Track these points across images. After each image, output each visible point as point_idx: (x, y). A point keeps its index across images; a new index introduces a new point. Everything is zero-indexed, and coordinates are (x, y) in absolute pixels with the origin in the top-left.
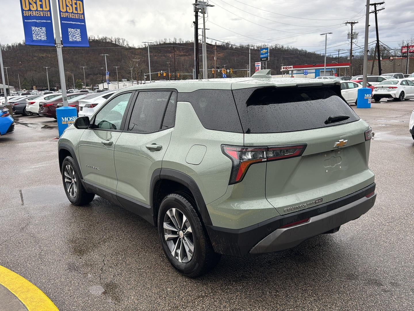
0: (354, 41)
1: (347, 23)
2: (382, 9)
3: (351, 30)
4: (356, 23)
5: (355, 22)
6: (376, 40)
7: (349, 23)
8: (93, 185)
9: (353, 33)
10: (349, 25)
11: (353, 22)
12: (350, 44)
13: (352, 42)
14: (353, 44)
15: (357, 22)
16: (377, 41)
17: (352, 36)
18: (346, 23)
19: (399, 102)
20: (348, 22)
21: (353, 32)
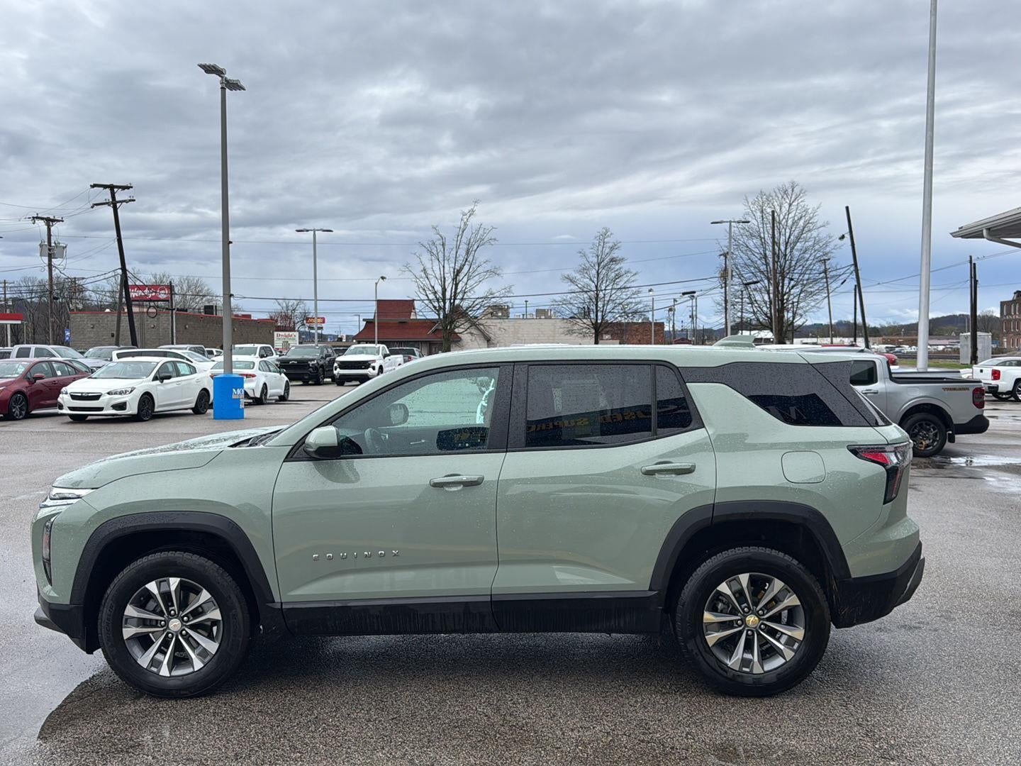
0: (58, 263)
1: (37, 218)
2: (130, 201)
3: (46, 237)
4: (58, 221)
5: (56, 218)
6: (120, 267)
7: (42, 219)
8: (349, 605)
9: (53, 245)
10: (41, 225)
11: (52, 217)
12: (47, 268)
13: (50, 265)
14: (53, 269)
15: (60, 219)
16: (121, 269)
17: (51, 252)
18: (34, 218)
19: (262, 406)
20: (39, 216)
21: (52, 241)
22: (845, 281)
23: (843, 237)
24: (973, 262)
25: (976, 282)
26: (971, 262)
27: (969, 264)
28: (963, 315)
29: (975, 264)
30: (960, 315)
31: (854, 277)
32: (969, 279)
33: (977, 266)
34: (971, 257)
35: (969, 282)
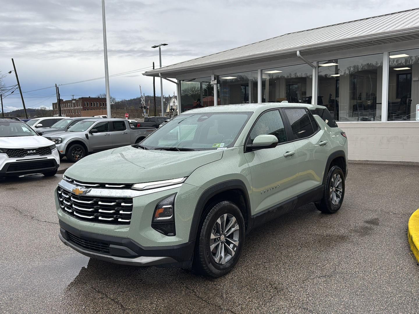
22: (13, 92)
23: (10, 72)
24: (57, 87)
25: (59, 94)
26: (56, 86)
27: (55, 87)
28: (29, 109)
29: (58, 87)
30: (28, 109)
31: (19, 90)
32: (56, 93)
33: (59, 88)
34: (56, 84)
35: (56, 94)
